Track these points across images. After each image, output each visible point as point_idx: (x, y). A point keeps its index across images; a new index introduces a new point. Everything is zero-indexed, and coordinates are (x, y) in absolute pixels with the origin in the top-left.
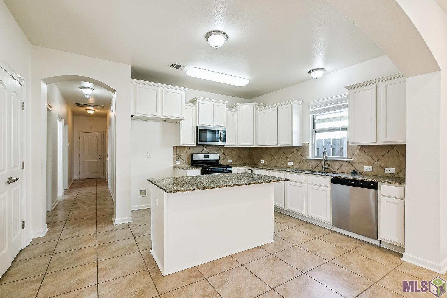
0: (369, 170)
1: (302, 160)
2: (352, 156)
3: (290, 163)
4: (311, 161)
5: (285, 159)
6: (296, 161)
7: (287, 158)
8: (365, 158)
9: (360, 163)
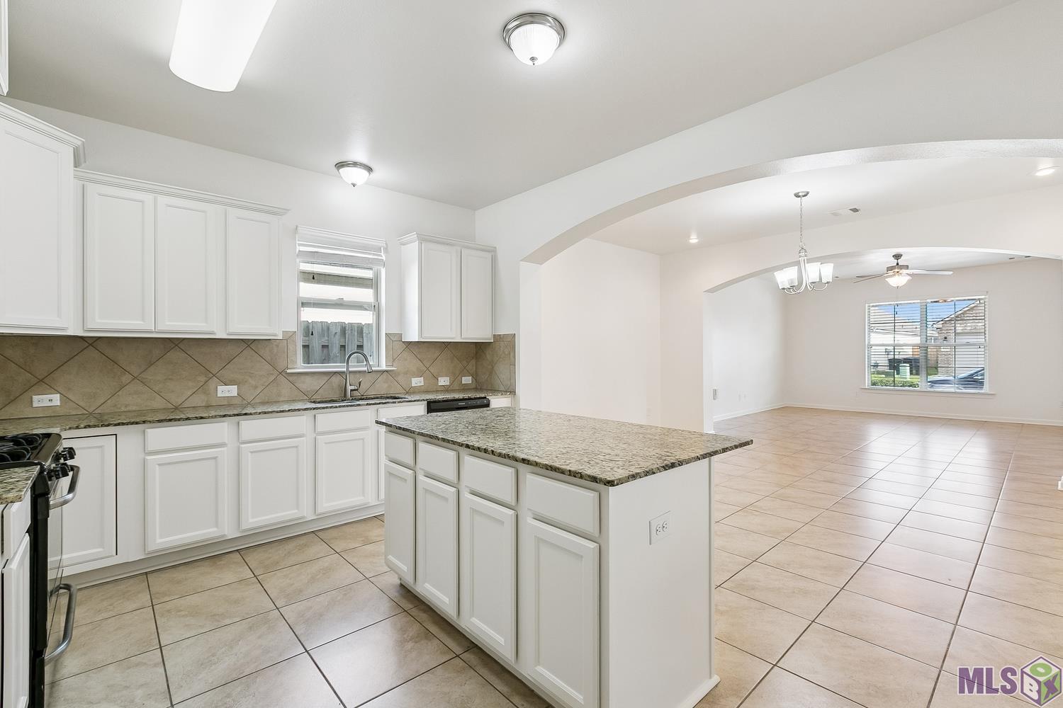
0: (419, 385)
1: (272, 378)
2: (394, 360)
3: (227, 391)
4: (303, 378)
5: (203, 379)
6: (253, 383)
7: (210, 375)
8: (412, 363)
9: (406, 373)
